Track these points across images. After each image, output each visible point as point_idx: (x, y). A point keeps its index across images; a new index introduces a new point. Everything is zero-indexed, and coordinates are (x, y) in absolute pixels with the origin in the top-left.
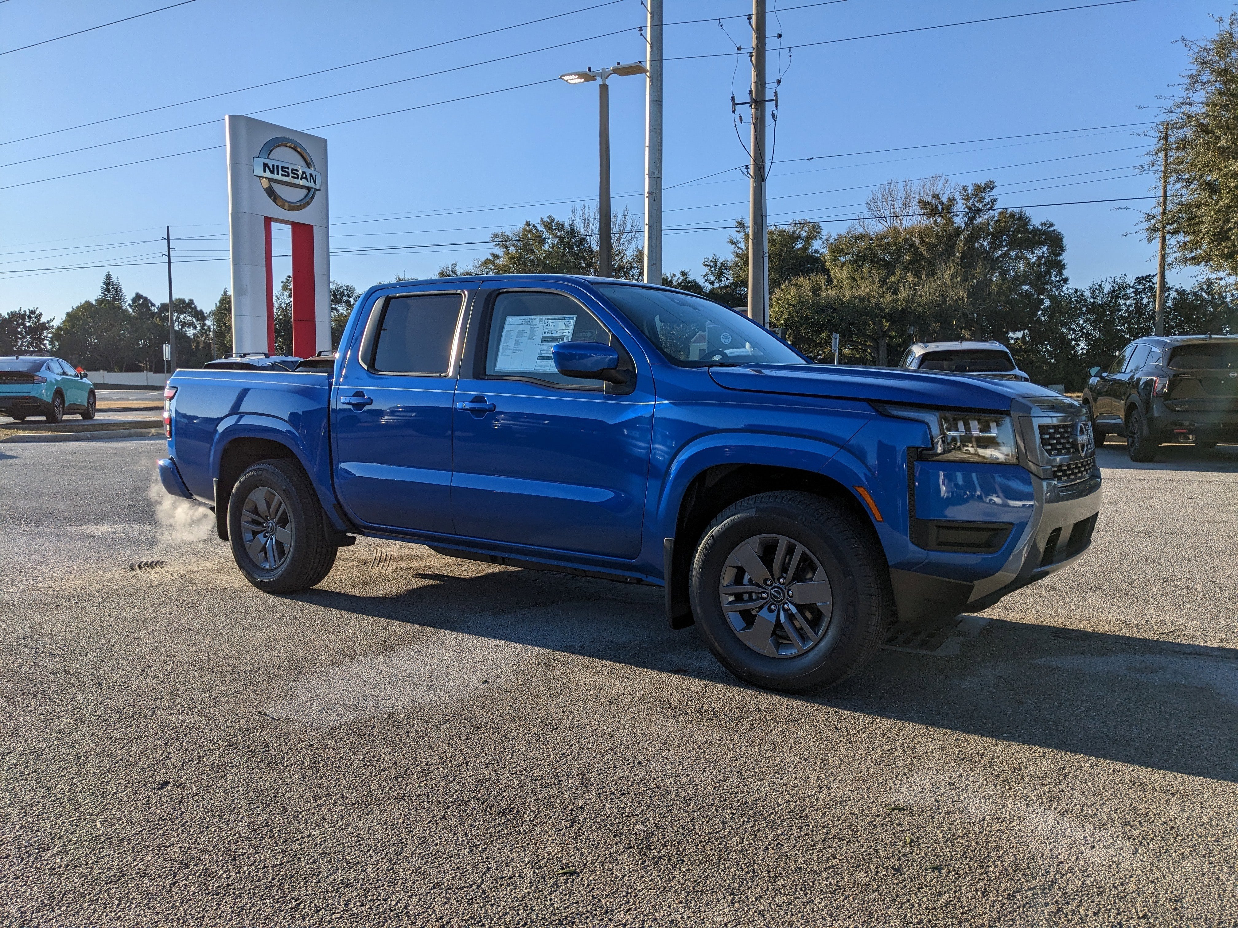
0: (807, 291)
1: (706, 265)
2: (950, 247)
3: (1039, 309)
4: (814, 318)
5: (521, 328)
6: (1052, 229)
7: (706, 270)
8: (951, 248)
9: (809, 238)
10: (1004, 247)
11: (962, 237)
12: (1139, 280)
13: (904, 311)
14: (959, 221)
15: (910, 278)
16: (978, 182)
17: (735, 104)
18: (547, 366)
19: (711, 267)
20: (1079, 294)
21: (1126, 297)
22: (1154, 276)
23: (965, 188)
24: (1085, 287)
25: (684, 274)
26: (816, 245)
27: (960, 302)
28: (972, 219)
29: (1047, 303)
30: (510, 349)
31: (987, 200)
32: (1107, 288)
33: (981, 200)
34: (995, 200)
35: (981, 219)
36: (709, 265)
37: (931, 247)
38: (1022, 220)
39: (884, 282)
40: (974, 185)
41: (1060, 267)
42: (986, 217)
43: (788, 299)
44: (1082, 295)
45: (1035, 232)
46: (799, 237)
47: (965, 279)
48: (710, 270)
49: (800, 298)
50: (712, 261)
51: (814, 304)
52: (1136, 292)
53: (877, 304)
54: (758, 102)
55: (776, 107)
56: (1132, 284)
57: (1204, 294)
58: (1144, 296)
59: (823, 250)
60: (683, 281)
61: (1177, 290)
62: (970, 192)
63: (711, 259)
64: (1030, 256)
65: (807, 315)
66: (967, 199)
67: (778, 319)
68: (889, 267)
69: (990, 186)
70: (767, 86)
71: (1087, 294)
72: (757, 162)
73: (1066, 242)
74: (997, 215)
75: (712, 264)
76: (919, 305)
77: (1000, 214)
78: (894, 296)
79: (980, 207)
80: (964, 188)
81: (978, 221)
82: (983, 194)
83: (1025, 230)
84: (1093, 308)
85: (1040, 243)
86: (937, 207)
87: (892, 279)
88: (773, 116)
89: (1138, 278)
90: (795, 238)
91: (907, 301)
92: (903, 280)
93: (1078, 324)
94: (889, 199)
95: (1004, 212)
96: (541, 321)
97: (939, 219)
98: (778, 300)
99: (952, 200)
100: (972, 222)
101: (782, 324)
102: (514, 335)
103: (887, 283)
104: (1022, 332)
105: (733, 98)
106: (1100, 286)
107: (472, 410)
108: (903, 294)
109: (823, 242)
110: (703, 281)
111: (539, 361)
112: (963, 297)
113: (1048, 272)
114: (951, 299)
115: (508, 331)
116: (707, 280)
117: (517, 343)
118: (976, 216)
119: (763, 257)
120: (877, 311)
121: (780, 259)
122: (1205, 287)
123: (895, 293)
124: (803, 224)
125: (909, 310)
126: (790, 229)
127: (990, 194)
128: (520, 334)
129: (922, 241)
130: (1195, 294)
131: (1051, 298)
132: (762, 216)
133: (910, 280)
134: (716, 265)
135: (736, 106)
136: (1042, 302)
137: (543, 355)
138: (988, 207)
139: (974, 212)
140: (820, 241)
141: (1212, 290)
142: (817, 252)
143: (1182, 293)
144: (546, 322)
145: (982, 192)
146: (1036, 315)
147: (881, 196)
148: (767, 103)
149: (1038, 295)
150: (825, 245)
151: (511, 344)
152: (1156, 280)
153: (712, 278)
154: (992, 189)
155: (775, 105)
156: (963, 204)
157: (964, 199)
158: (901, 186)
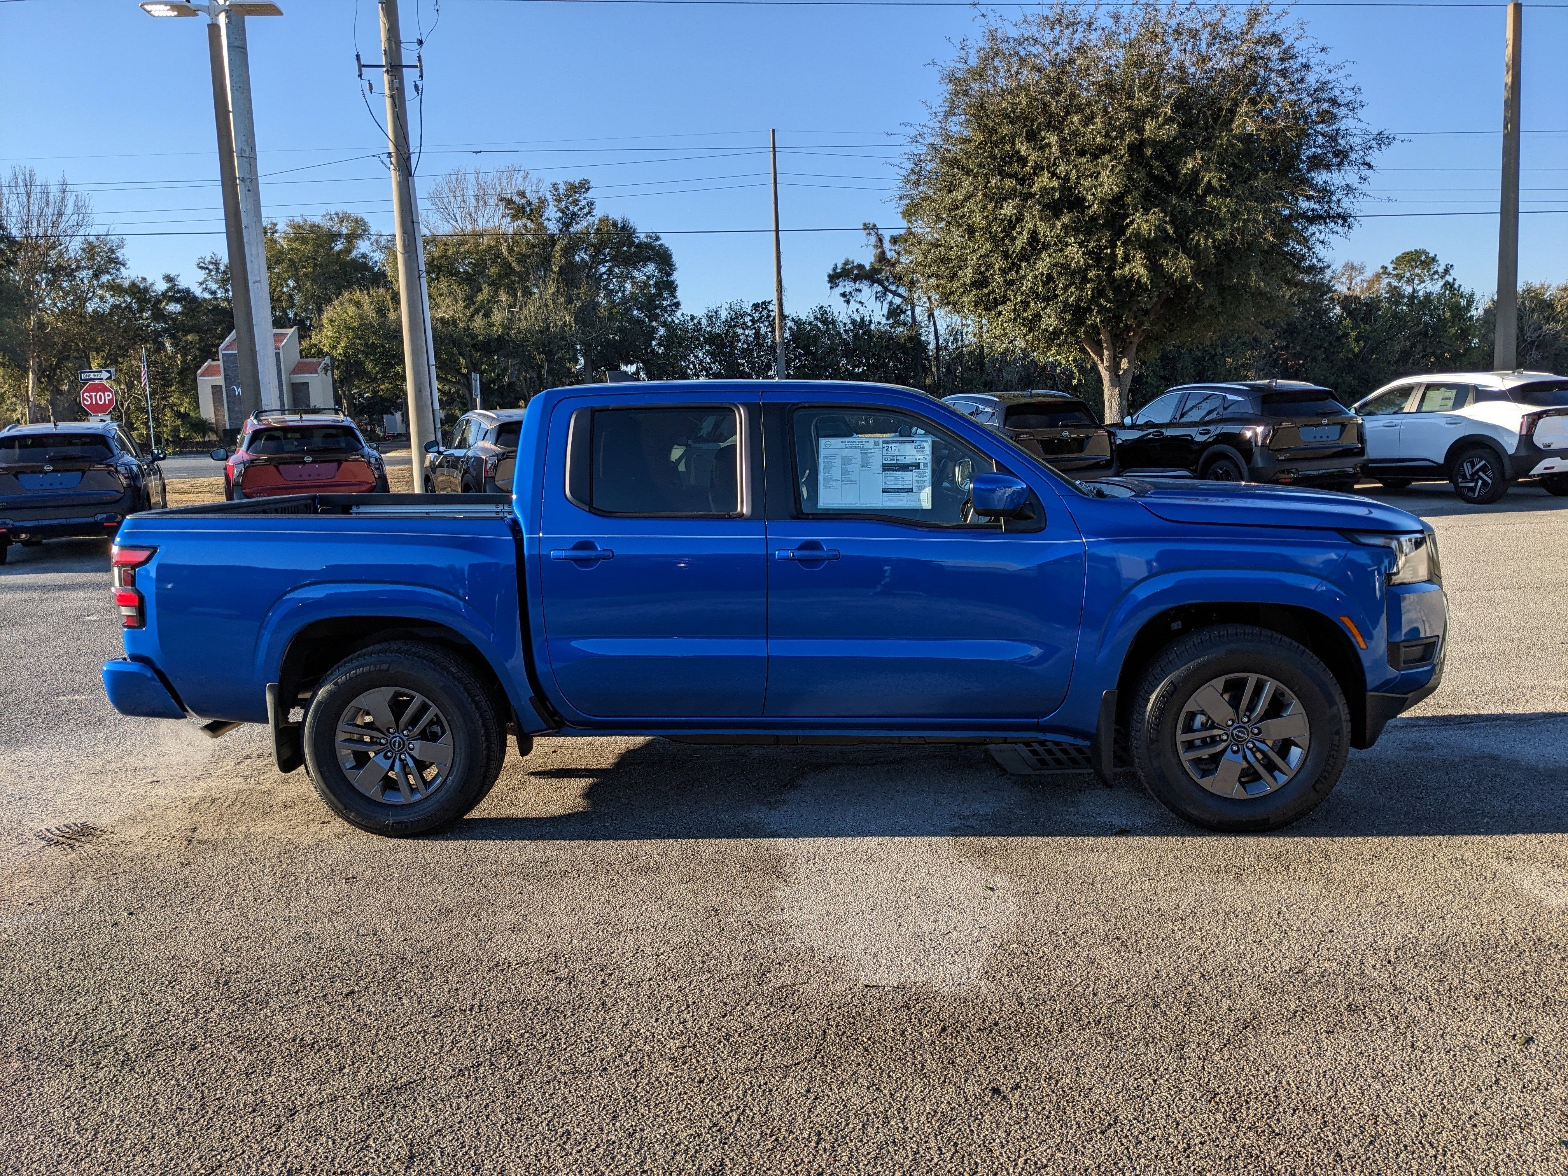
0: (369, 310)
1: (202, 268)
2: (545, 258)
3: (654, 339)
4: (383, 346)
5: (846, 452)
6: (658, 243)
7: (202, 275)
8: (546, 261)
9: (352, 238)
10: (607, 261)
11: (558, 248)
12: (756, 306)
13: (500, 339)
14: (553, 227)
15: (503, 297)
16: (570, 180)
17: (361, 66)
18: (902, 500)
19: (210, 271)
20: (695, 321)
21: (745, 326)
22: (769, 302)
23: (555, 187)
24: (700, 312)
25: (169, 279)
26: (363, 247)
27: (567, 329)
28: (567, 225)
29: (662, 331)
30: (837, 480)
31: (583, 203)
32: (724, 315)
33: (575, 202)
34: (592, 204)
35: (579, 226)
36: (207, 268)
37: (522, 259)
38: (626, 231)
39: (469, 300)
40: (566, 183)
41: (671, 287)
42: (585, 224)
43: (345, 320)
44: (699, 323)
45: (640, 245)
46: (339, 235)
47: (569, 301)
48: (209, 274)
49: (362, 319)
50: (210, 263)
51: (381, 328)
52: (753, 321)
53: (467, 328)
54: (395, 68)
55: (421, 76)
56: (749, 311)
57: (819, 324)
58: (761, 325)
59: (372, 254)
60: (169, 289)
61: (793, 319)
62: (561, 192)
63: (208, 259)
64: (636, 273)
65: (373, 343)
66: (558, 200)
67: (334, 348)
68: (471, 281)
69: (584, 186)
70: (402, 45)
71: (704, 322)
72: (400, 148)
73: (675, 259)
74: (596, 222)
75: (211, 267)
76: (519, 332)
77: (600, 220)
78: (486, 320)
79: (576, 210)
80: (554, 185)
81: (576, 228)
82: (578, 195)
83: (631, 244)
84: (712, 339)
85: (647, 260)
86: (523, 208)
87: (480, 297)
88: (417, 88)
89: (754, 305)
90: (334, 236)
91: (504, 327)
92: (493, 299)
93: (696, 357)
94: (458, 194)
95: (604, 220)
96: (876, 444)
97: (530, 225)
98: (331, 321)
99: (543, 202)
100: (567, 229)
101: (340, 354)
102: (838, 462)
103: (474, 303)
104: (635, 366)
105: (358, 56)
106: (716, 312)
107: (802, 560)
108: (498, 316)
109: (372, 244)
110: (200, 290)
111: (884, 494)
112: (570, 322)
113: (659, 295)
114: (555, 325)
115: (826, 458)
116: (206, 289)
117: (845, 472)
118: (571, 222)
119: (419, 278)
120: (466, 339)
121: (315, 265)
122: (819, 316)
123: (487, 315)
124: (343, 218)
125: (506, 337)
126: (326, 224)
127: (585, 195)
128: (847, 460)
129: (511, 250)
130: (810, 323)
131: (664, 324)
132: (413, 222)
133: (503, 299)
134: (218, 269)
135: (363, 69)
136: (654, 330)
137: (890, 487)
138: (585, 211)
139: (569, 219)
140: (367, 243)
141: (827, 319)
142: (364, 256)
143: (798, 322)
144: (885, 445)
145: (575, 192)
146: (651, 345)
147: (447, 189)
148: (404, 69)
149: (650, 321)
150: (375, 248)
151: (836, 472)
152: (774, 307)
153: (214, 287)
154: (588, 189)
155: (419, 74)
156: (555, 206)
157: (555, 200)
158: (471, 178)
